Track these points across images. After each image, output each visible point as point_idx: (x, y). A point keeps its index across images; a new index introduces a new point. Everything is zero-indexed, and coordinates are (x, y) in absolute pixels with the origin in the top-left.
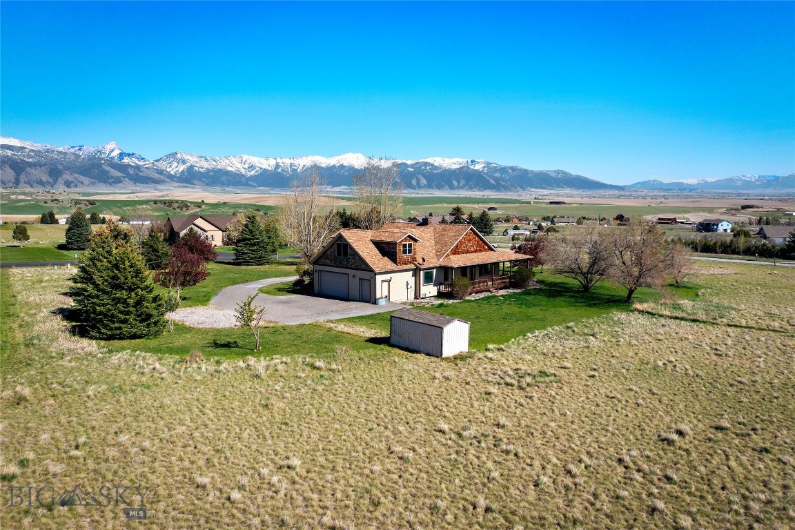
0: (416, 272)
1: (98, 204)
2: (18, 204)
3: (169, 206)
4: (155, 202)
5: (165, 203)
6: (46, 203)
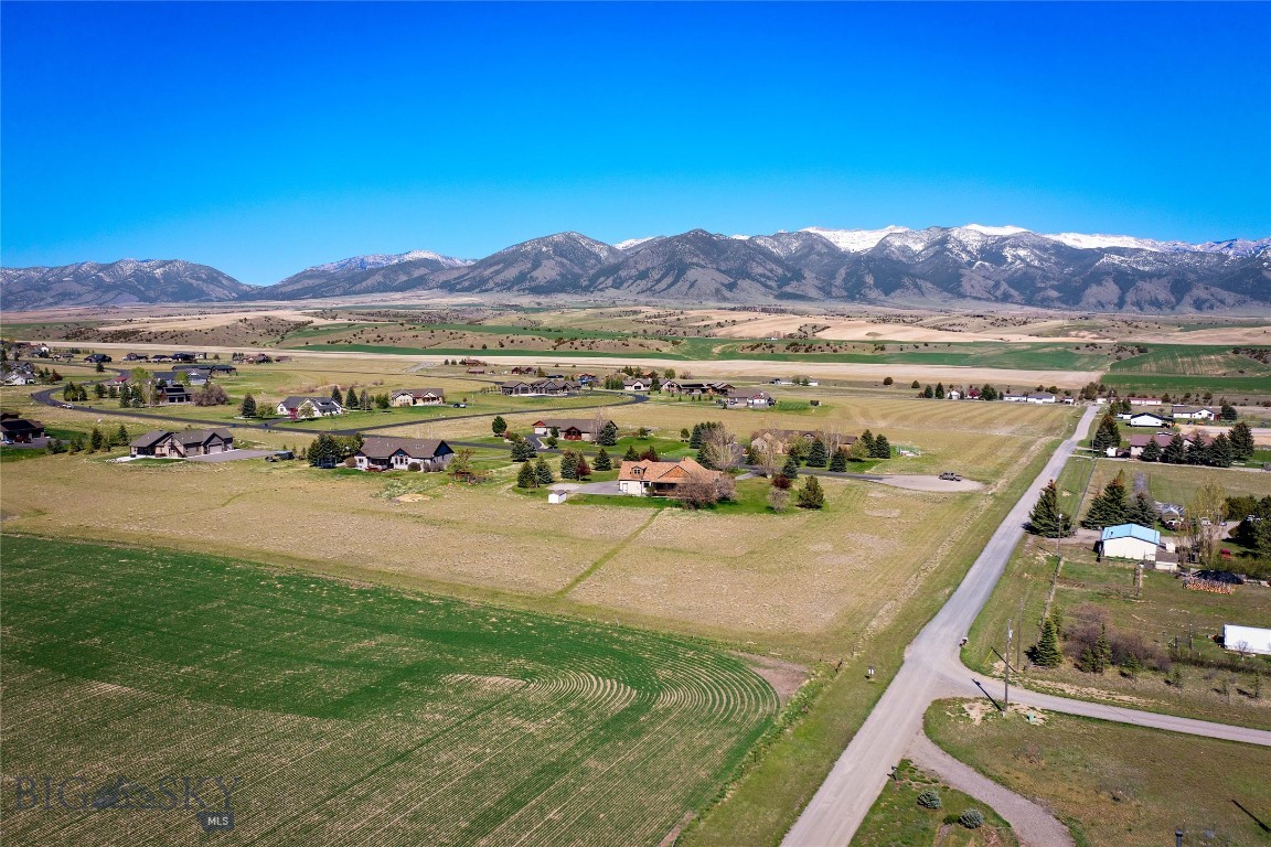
1: (1150, 350)
3: (1259, 357)
4: (1236, 350)
5: (1254, 352)
6: (1078, 348)
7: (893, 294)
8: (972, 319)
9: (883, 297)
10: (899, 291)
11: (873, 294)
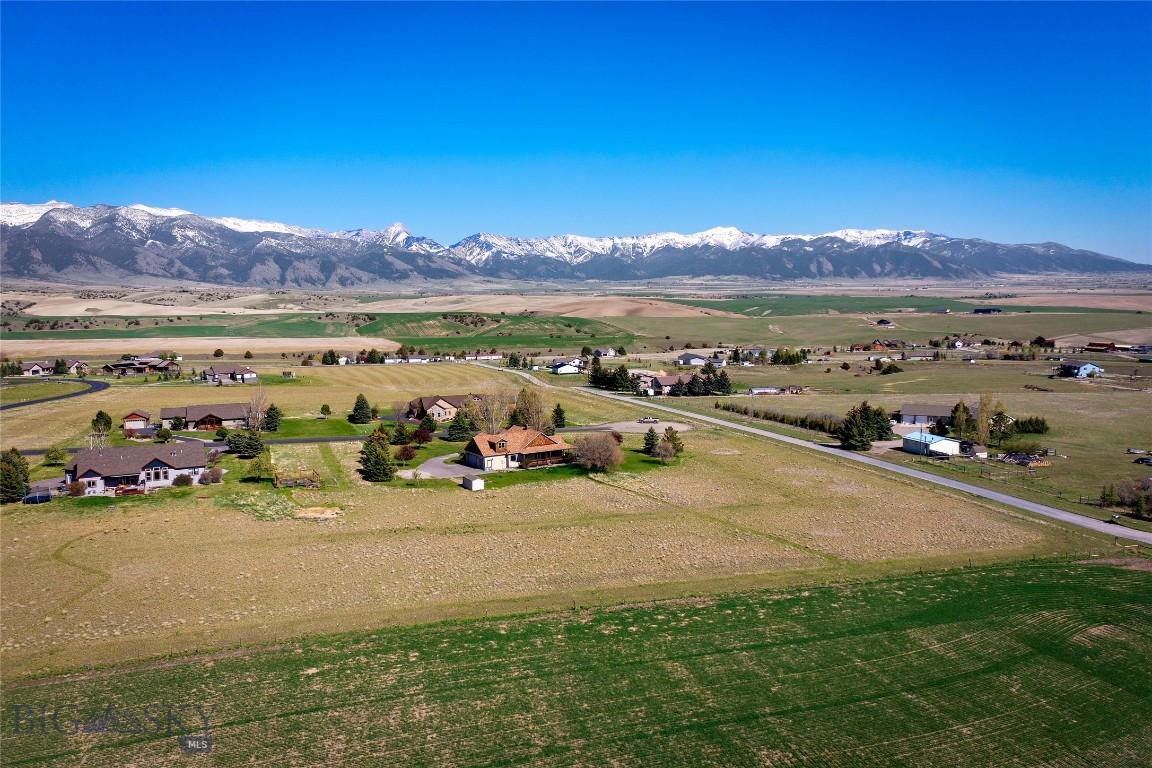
0: (506, 456)
1: (378, 319)
2: (289, 321)
3: (461, 321)
4: (445, 316)
5: (456, 317)
6: (320, 318)
7: (65, 270)
8: (180, 295)
9: (54, 273)
10: (72, 267)
11: (44, 270)
